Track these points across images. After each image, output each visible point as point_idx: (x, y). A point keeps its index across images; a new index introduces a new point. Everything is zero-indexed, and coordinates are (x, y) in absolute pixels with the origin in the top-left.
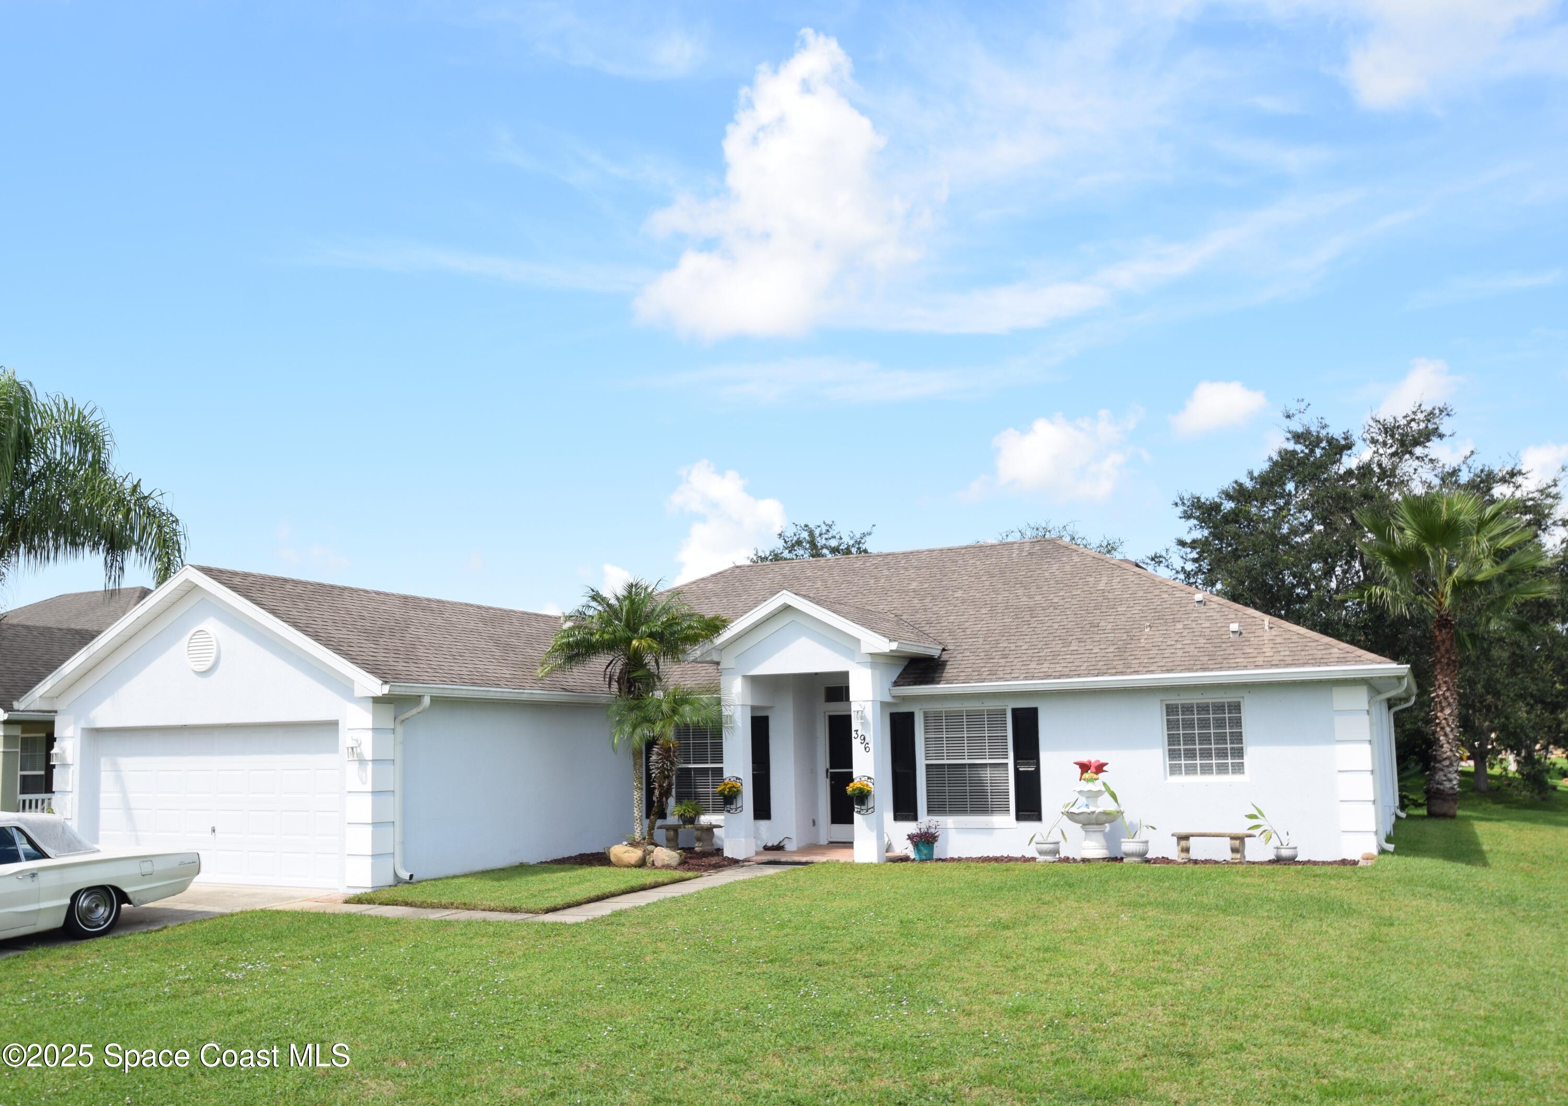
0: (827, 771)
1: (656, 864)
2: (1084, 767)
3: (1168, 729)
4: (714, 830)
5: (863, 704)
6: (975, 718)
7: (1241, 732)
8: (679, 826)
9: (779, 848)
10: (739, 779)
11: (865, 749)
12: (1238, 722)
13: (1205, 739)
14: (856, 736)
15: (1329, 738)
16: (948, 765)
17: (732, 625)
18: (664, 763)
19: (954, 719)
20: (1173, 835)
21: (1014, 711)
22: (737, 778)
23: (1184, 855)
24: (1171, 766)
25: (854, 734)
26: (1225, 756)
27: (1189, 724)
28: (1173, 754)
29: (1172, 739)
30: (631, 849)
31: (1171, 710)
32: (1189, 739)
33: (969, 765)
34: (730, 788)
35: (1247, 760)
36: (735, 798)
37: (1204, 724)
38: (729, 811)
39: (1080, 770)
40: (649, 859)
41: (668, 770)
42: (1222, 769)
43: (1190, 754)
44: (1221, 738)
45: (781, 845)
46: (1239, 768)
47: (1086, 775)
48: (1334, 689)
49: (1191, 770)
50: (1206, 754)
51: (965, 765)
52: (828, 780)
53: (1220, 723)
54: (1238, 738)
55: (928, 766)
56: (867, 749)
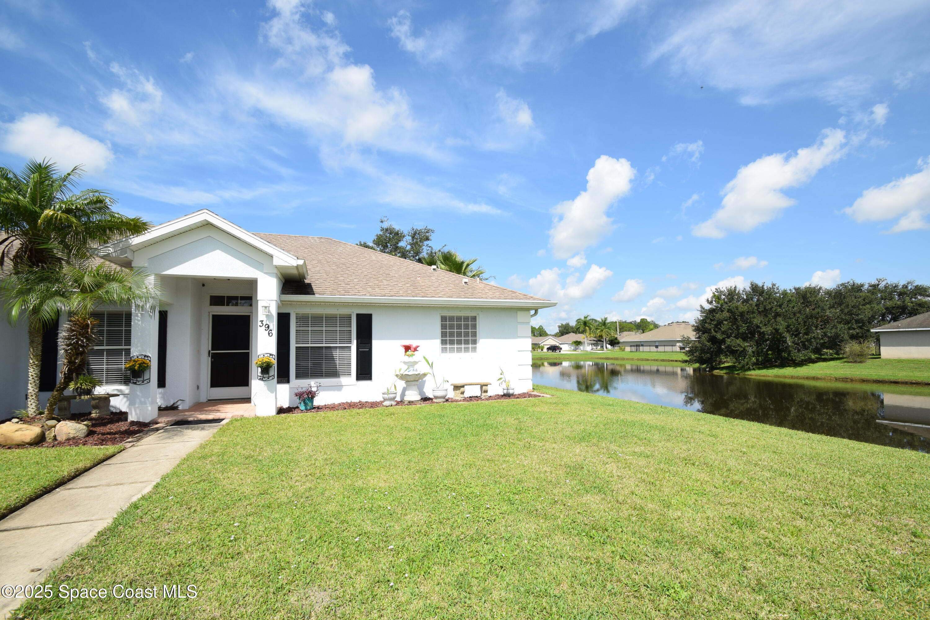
0: (209, 352)
1: (59, 438)
2: (407, 348)
3: (442, 329)
4: (111, 398)
5: (269, 302)
6: (331, 319)
7: (476, 332)
8: (74, 397)
9: (173, 408)
10: (148, 357)
11: (269, 334)
12: (474, 327)
13: (459, 335)
14: (261, 325)
15: (515, 336)
16: (311, 347)
17: (153, 229)
18: (79, 339)
19: (317, 319)
20: (452, 385)
21: (359, 316)
22: (145, 356)
23: (462, 396)
24: (442, 349)
25: (260, 324)
26: (468, 343)
27: (451, 327)
28: (444, 342)
29: (444, 334)
30: (25, 426)
31: (443, 319)
32: (452, 335)
33: (325, 347)
34: (140, 364)
35: (478, 345)
36: (143, 372)
37: (459, 327)
38: (135, 383)
39: (404, 350)
40: (49, 435)
41: (83, 346)
42: (467, 350)
43: (452, 342)
44: (467, 335)
45: (175, 405)
46: (474, 349)
47: (409, 352)
48: (518, 312)
49: (452, 350)
50: (459, 342)
51: (323, 347)
52: (210, 358)
53: (467, 326)
54: (474, 334)
55: (296, 347)
56: (271, 334)
